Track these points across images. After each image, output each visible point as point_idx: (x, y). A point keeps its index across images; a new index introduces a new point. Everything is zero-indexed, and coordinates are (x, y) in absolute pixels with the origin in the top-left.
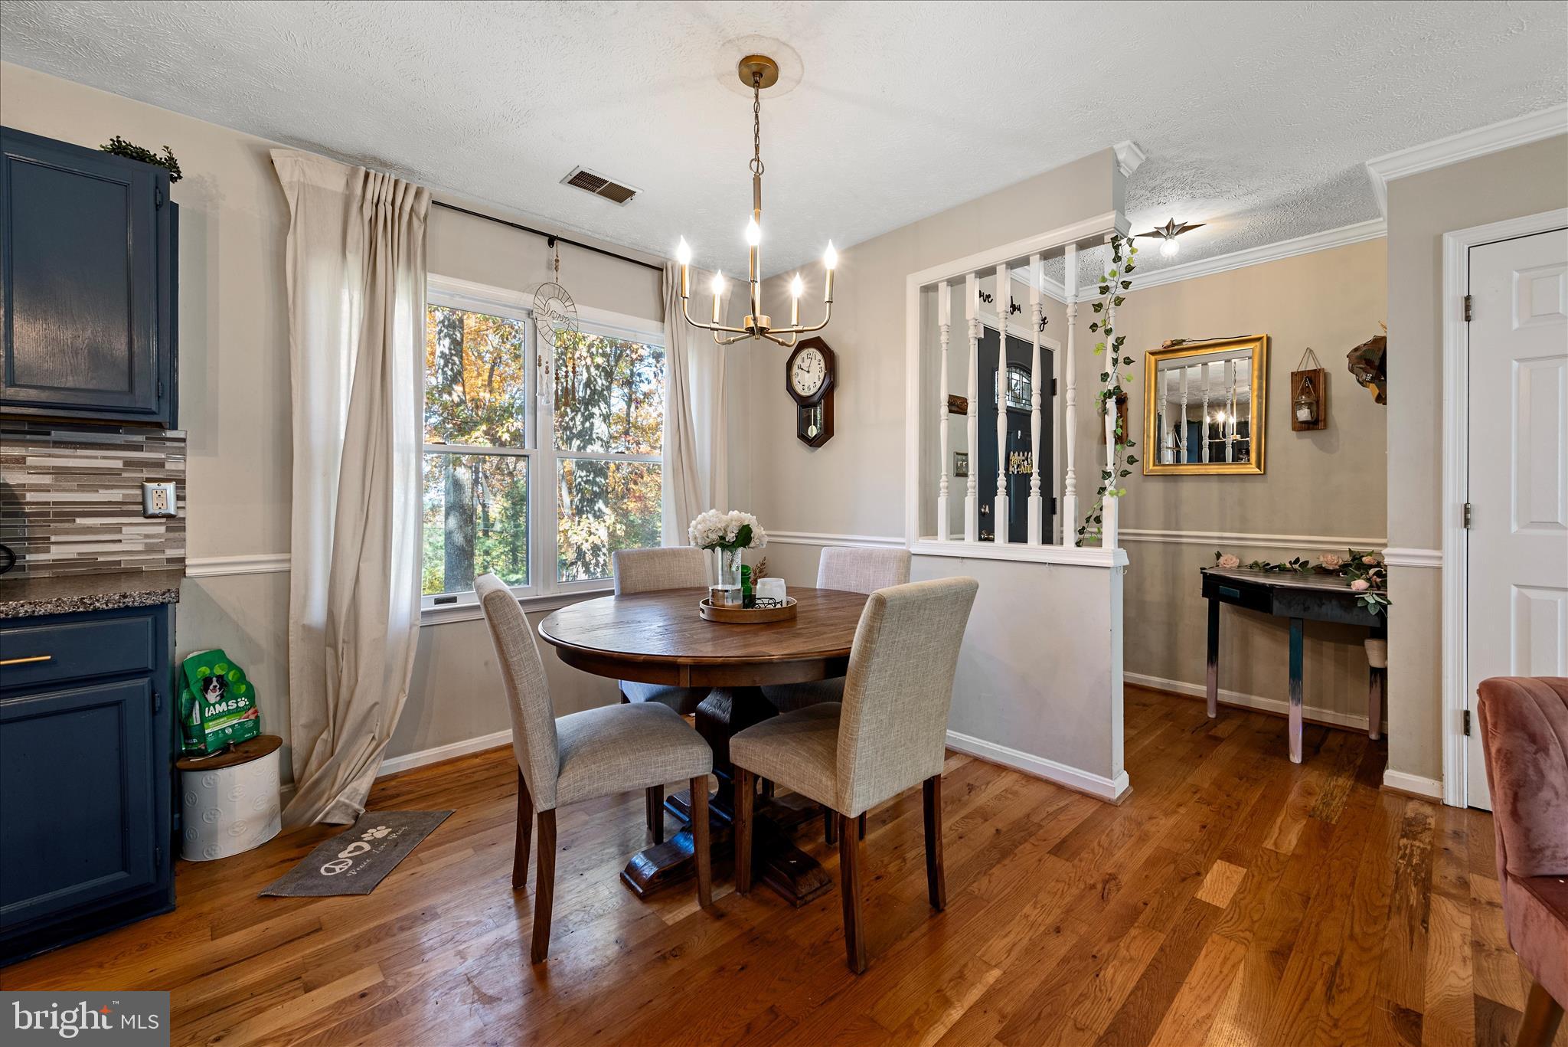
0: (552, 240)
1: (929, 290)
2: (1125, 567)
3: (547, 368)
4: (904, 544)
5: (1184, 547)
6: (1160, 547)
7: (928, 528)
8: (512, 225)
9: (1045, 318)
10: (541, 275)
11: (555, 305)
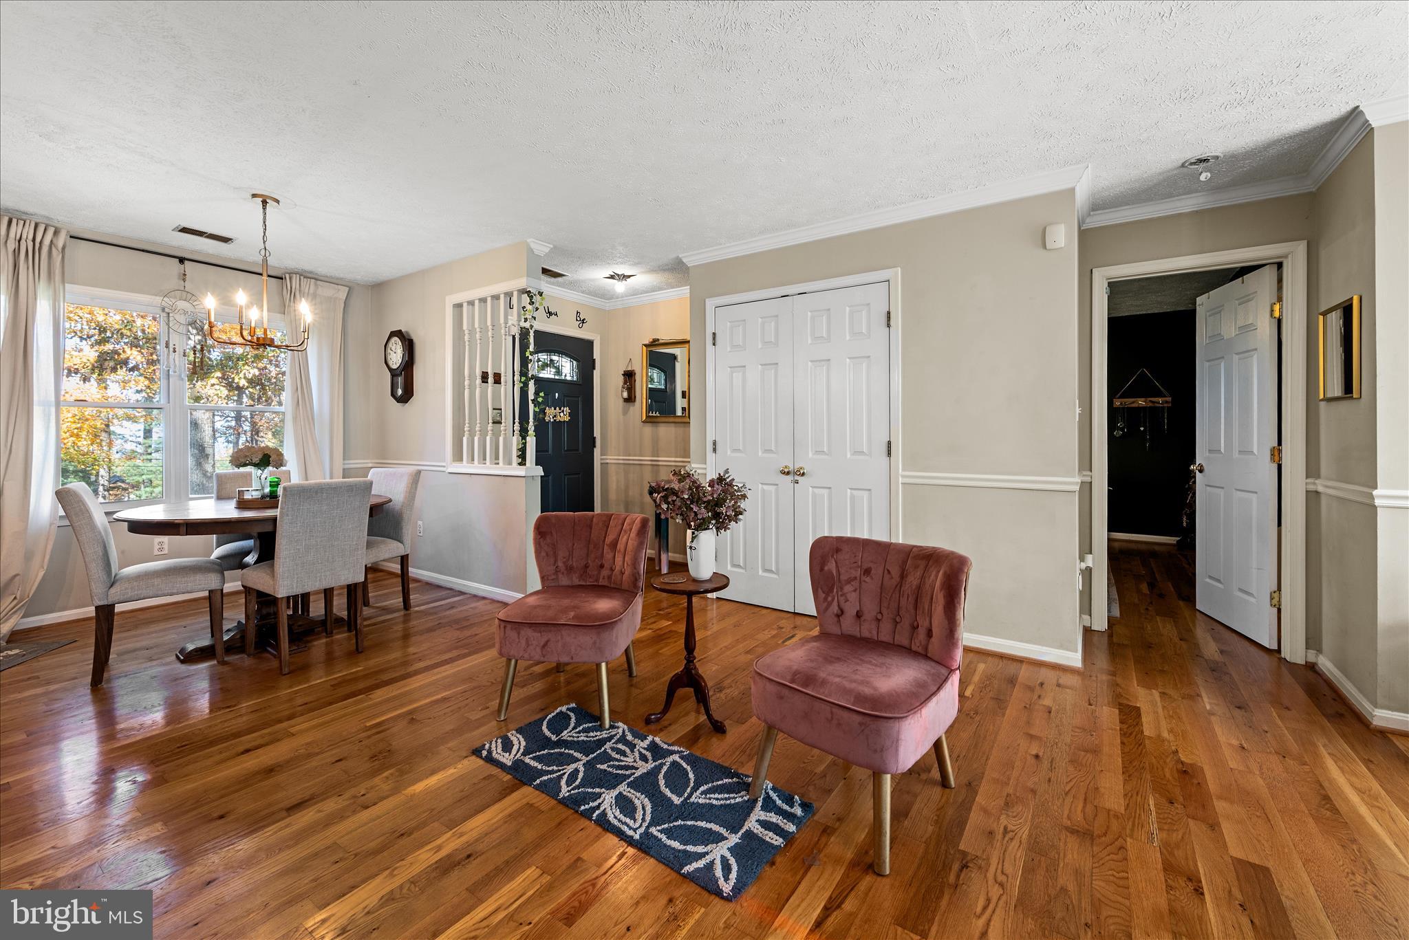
0: (182, 260)
1: (459, 306)
2: (541, 476)
3: (174, 349)
4: (444, 466)
5: (661, 468)
6: (650, 467)
7: (458, 457)
8: (143, 251)
9: (584, 319)
10: (175, 282)
11: (182, 305)
